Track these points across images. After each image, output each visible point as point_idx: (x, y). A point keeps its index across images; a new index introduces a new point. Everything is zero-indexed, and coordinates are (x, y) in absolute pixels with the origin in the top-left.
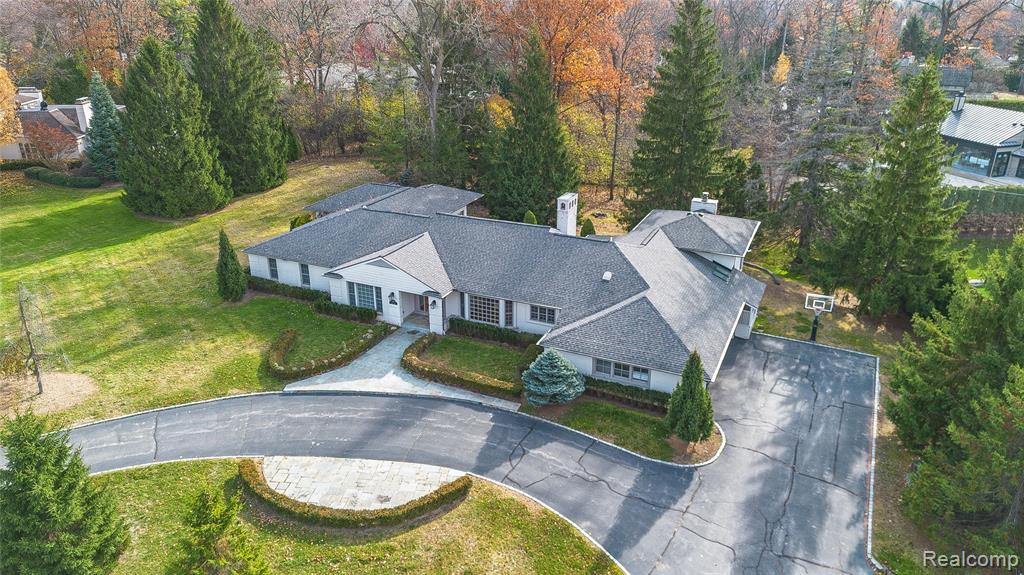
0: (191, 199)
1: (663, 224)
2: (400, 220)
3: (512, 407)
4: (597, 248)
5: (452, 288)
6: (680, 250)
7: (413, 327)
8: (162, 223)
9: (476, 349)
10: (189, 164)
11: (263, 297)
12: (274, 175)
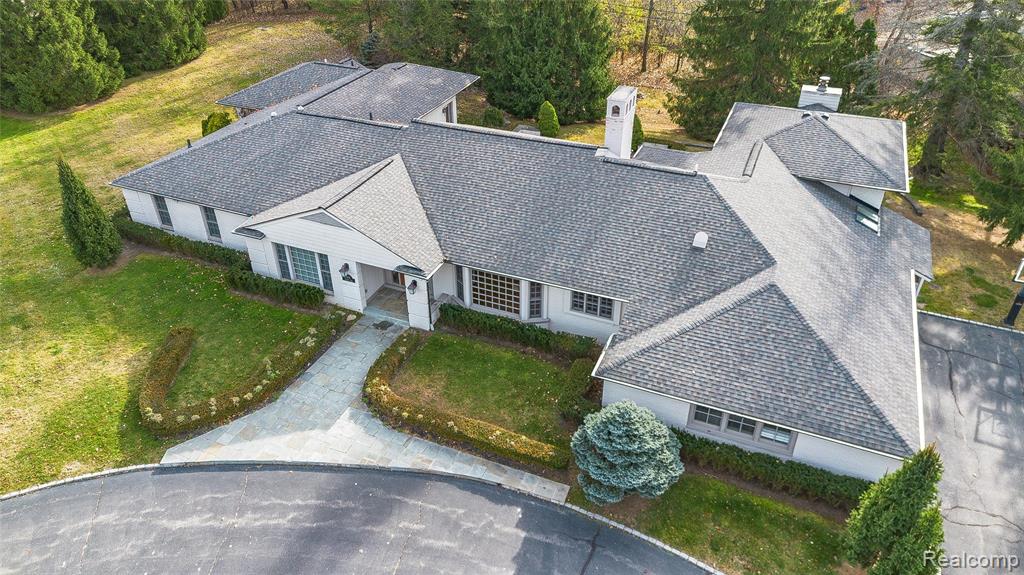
0: (56, 84)
1: (768, 132)
2: (356, 133)
3: (553, 492)
4: (676, 187)
5: (443, 258)
6: (802, 180)
7: (380, 316)
8: (19, 121)
9: (484, 359)
10: (44, 32)
11: (150, 256)
12: (185, 43)
